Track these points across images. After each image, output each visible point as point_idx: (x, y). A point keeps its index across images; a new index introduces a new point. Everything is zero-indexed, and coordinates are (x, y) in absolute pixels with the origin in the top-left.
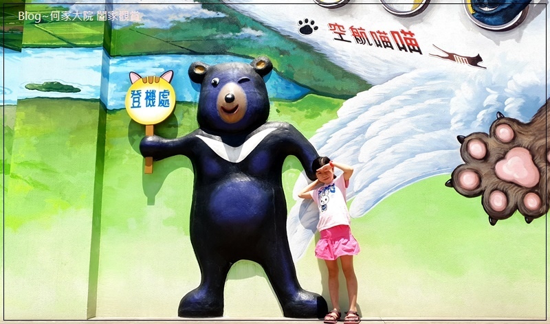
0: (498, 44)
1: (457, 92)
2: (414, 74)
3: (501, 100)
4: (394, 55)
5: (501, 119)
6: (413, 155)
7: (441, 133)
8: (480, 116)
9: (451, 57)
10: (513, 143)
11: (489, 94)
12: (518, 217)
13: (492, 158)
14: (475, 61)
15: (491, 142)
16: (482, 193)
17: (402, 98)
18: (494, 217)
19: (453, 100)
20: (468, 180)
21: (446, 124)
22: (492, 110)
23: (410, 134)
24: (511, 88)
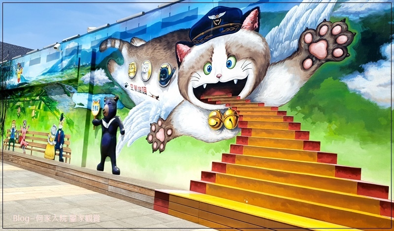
0: (163, 91)
1: (152, 109)
2: (144, 102)
3: (161, 112)
4: (141, 95)
5: (160, 119)
6: (141, 129)
7: (147, 122)
8: (156, 117)
9: (152, 97)
10: (161, 127)
11: (158, 110)
12: (158, 151)
13: (156, 132)
14: (157, 98)
15: (157, 125)
16: (152, 142)
17: (141, 110)
18: (154, 150)
19: (151, 111)
20: (150, 138)
21: (148, 119)
22: (158, 115)
23: (141, 122)
24: (164, 108)
